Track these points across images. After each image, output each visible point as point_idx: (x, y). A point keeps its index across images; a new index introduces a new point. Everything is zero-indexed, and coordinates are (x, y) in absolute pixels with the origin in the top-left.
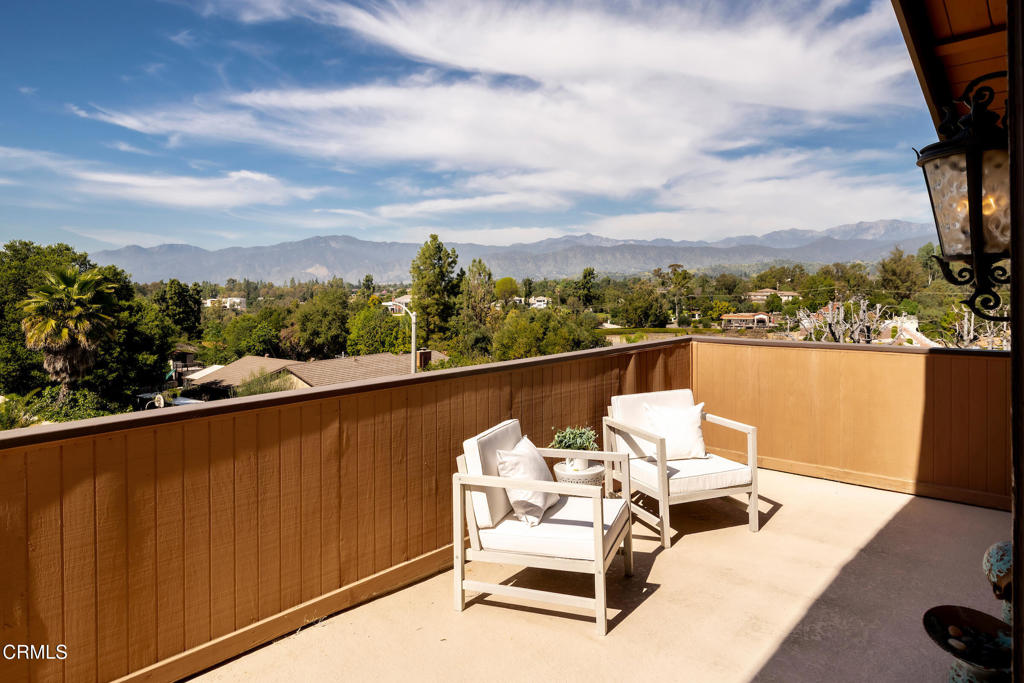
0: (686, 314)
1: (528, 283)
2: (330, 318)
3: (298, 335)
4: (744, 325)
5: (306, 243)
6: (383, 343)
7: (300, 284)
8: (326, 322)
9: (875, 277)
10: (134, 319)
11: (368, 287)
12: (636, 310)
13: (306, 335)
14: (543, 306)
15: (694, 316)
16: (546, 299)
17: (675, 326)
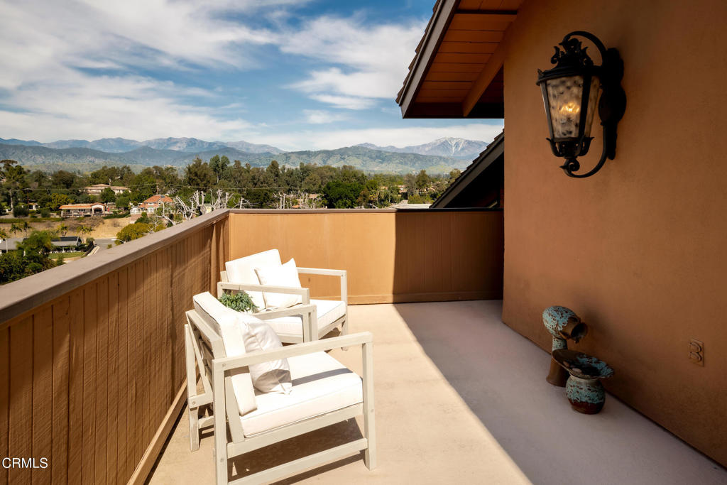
0: (21, 205)
4: (83, 214)
15: (31, 207)
17: (11, 216)
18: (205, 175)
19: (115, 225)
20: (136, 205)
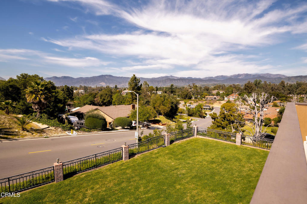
0: (196, 96)
1: (157, 88)
2: (108, 95)
3: (99, 100)
4: (211, 99)
5: (100, 76)
6: (122, 102)
7: (98, 87)
8: (107, 97)
9: (243, 88)
10: (56, 95)
11: (116, 88)
12: (184, 95)
13: (102, 100)
14: (160, 93)
15: (198, 96)
16: (161, 92)
17: (194, 99)
18: (251, 87)
19: (220, 103)
20: (226, 97)
